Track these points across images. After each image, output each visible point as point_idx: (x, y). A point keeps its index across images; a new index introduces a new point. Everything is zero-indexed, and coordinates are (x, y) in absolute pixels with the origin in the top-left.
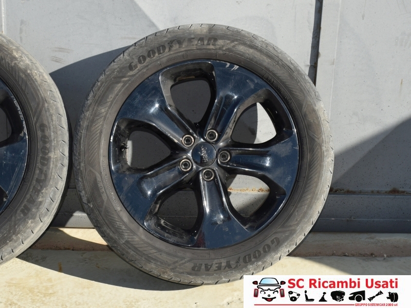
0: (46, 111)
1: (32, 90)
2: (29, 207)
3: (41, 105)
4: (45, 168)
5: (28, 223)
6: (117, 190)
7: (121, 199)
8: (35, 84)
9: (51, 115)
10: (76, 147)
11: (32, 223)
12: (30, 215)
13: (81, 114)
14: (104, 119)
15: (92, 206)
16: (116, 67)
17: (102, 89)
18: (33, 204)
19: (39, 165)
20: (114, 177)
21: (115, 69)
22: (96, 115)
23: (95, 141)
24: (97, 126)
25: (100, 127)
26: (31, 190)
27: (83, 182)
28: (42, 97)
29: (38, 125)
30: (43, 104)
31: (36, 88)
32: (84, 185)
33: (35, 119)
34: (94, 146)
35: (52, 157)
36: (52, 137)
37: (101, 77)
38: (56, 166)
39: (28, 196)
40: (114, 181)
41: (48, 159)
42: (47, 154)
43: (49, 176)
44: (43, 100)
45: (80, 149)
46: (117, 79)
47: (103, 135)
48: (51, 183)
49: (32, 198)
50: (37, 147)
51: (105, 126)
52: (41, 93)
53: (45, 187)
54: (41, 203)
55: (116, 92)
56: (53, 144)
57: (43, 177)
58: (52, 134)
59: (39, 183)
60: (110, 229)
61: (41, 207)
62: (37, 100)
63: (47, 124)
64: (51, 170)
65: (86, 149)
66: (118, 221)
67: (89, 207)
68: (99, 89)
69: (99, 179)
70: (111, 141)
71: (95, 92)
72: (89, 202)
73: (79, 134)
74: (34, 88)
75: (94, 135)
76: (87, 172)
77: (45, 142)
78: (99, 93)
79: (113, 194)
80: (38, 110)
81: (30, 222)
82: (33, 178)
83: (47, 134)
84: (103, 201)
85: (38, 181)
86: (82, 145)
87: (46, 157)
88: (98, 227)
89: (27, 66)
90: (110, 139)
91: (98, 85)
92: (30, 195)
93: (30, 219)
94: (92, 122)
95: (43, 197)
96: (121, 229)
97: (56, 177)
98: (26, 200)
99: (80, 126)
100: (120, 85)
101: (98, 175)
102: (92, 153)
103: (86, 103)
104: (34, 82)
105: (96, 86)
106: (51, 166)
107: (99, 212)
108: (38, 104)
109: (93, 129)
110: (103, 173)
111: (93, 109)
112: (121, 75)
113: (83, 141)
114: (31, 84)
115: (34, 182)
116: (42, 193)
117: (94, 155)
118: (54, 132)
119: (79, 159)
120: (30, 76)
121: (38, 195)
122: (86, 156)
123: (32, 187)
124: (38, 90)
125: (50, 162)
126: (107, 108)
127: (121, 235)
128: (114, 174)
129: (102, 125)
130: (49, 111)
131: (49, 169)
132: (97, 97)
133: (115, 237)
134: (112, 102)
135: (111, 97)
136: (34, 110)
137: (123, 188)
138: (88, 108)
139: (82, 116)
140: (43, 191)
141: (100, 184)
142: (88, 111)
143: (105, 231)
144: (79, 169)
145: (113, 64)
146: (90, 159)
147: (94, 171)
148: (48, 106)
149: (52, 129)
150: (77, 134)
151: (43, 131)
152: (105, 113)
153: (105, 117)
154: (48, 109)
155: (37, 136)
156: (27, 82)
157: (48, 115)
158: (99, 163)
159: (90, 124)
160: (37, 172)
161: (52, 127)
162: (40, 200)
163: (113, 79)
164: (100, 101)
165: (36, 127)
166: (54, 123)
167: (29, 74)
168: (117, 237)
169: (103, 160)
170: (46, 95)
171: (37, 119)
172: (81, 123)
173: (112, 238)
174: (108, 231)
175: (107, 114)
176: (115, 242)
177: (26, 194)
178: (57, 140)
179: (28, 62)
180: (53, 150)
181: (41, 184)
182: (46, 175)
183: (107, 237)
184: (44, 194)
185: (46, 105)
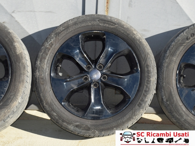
0: (149, 59)
1: (143, 49)
2: (141, 103)
3: (146, 56)
4: (149, 85)
5: (140, 110)
6: (180, 96)
7: (182, 100)
8: (144, 46)
9: (151, 61)
10: (161, 76)
11: (142, 111)
12: (141, 107)
13: (163, 60)
14: (175, 63)
15: (168, 103)
16: (180, 38)
17: (174, 49)
18: (143, 102)
19: (146, 84)
20: (179, 90)
21: (180, 40)
22: (171, 61)
23: (171, 73)
24: (171, 66)
25: (173, 66)
26: (142, 95)
27: (165, 92)
28: (147, 52)
29: (145, 65)
30: (148, 56)
31: (144, 48)
32: (165, 93)
33: (144, 62)
34: (170, 75)
35: (152, 80)
36: (152, 71)
37: (173, 43)
38: (153, 84)
39: (141, 98)
40: (179, 92)
41: (150, 81)
42: (150, 79)
43: (150, 89)
44: (147, 53)
45: (163, 76)
46: (181, 44)
47: (174, 70)
48: (151, 92)
49: (143, 99)
50: (145, 75)
51: (175, 66)
52: (147, 50)
53: (149, 94)
54: (146, 101)
55: (180, 50)
56: (152, 74)
57: (148, 90)
58: (152, 69)
59: (146, 92)
60: (177, 114)
61: (146, 103)
62: (145, 53)
63: (149, 65)
64: (151, 86)
65: (166, 76)
66: (181, 110)
67: (167, 103)
68: (172, 49)
69: (172, 91)
70: (178, 73)
71: (170, 50)
72: (167, 101)
73: (163, 69)
74: (143, 48)
75: (170, 70)
76: (167, 87)
77: (149, 73)
78: (172, 51)
79: (178, 98)
80: (145, 58)
81: (141, 110)
82: (143, 90)
83: (149, 69)
84: (174, 101)
85: (146, 91)
86: (164, 75)
87: (149, 80)
88: (171, 113)
89: (140, 38)
90: (177, 72)
91: (171, 47)
92: (142, 98)
93: (141, 109)
94: (169, 64)
95: (147, 99)
96: (182, 114)
97: (153, 89)
98: (140, 100)
99: (163, 66)
100: (182, 47)
101: (172, 89)
102: (169, 79)
103: (166, 55)
104: (143, 45)
105: (170, 47)
106: (151, 84)
107: (172, 106)
108: (145, 56)
109: (170, 67)
110: (174, 88)
111: (170, 58)
112: (183, 42)
113: (165, 73)
114: (142, 46)
115: (144, 92)
116: (147, 97)
117: (170, 79)
118: (152, 68)
119: (163, 81)
120: (141, 42)
121: (145, 98)
122: (166, 80)
123: (143, 94)
124: (145, 49)
125: (151, 82)
126: (176, 58)
127: (182, 117)
128: (178, 88)
129: (174, 66)
130: (150, 59)
131: (150, 86)
132: (171, 53)
133: (179, 117)
134: (178, 55)
135: (178, 52)
136: (143, 58)
137: (183, 95)
138: (167, 58)
139: (164, 61)
140: (148, 96)
141: (173, 93)
142: (167, 59)
143: (174, 115)
144: (163, 86)
145: (178, 37)
146: (168, 81)
147: (170, 87)
148: (150, 57)
149: (152, 67)
150: (162, 70)
151: (148, 68)
152: (175, 60)
153: (175, 62)
154: (150, 58)
155: (145, 70)
156: (140, 45)
157: (150, 61)
158: (172, 83)
159: (168, 65)
160: (145, 87)
161: (151, 66)
162: (146, 100)
163: (179, 44)
164: (173, 54)
165: (144, 66)
166: (152, 64)
167: (141, 41)
168: (180, 118)
169: (174, 82)
170: (148, 51)
171: (145, 63)
172: (164, 64)
173: (177, 118)
174: (176, 115)
175: (176, 60)
176: (179, 120)
177: (140, 97)
178: (154, 72)
179: (140, 36)
180: (152, 77)
181: (147, 93)
182: (149, 89)
183: (175, 118)
184: (148, 97)
185: (149, 56)
